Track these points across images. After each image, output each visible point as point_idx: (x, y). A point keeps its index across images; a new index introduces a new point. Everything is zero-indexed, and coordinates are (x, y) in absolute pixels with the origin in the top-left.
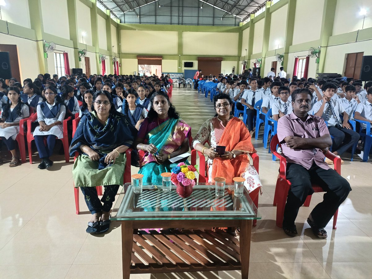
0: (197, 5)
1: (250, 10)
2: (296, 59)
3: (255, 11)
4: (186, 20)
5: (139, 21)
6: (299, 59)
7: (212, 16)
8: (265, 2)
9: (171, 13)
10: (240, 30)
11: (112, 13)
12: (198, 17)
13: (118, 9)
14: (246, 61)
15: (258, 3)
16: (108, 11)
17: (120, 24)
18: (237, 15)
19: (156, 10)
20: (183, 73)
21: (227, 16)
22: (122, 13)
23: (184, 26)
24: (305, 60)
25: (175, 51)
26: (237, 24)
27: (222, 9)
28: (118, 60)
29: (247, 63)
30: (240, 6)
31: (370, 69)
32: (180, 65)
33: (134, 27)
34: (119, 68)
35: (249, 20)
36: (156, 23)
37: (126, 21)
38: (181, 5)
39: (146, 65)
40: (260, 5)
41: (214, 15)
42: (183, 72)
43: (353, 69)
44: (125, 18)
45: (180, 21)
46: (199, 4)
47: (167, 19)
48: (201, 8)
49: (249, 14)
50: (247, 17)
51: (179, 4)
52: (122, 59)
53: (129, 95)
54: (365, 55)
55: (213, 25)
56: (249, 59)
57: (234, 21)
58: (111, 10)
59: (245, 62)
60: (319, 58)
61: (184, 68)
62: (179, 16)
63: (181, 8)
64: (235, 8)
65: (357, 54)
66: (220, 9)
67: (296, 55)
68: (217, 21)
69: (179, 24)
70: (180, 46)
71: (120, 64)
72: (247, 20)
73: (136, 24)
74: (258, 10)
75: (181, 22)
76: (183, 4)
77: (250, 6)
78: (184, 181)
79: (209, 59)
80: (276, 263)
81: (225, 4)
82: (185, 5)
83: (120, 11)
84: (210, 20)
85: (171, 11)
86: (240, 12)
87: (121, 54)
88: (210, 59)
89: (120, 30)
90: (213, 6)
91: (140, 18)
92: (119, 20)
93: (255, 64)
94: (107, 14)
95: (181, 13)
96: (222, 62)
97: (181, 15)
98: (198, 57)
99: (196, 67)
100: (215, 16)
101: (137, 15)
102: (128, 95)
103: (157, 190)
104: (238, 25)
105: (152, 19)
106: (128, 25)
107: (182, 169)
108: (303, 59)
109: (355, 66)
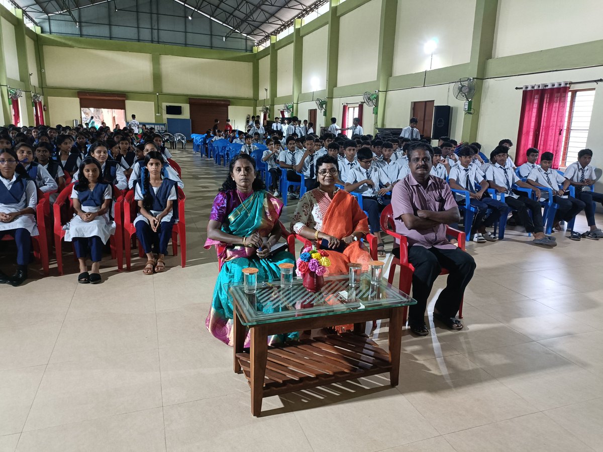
0: (182, 14)
1: (270, 29)
2: (345, 107)
3: (277, 31)
4: (164, 36)
5: (78, 32)
6: (349, 108)
7: (209, 33)
8: (292, 19)
9: (138, 24)
10: (255, 59)
11: (27, 16)
12: (186, 32)
13: (37, 7)
14: (268, 107)
15: (281, 20)
16: (20, 11)
17: (43, 35)
18: (248, 34)
19: (110, 16)
20: (164, 125)
21: (233, 35)
22: (44, 16)
23: (161, 45)
24: (357, 109)
25: (150, 87)
26: (249, 48)
27: (224, 23)
28: (41, 99)
29: (270, 110)
30: (255, 21)
31: (443, 123)
32: (158, 109)
33: (70, 43)
34: (44, 112)
35: (267, 44)
36: (111, 38)
37: (53, 30)
38: (154, 11)
39: (92, 109)
40: (284, 23)
41: (211, 32)
42: (165, 121)
43: (422, 122)
44: (52, 24)
45: (153, 36)
46: (185, 13)
47: (131, 32)
48: (190, 18)
49: (267, 34)
50: (264, 39)
51: (151, 9)
52: (49, 98)
53: (151, 161)
54: (436, 104)
55: (211, 47)
56: (273, 105)
57: (244, 43)
58: (24, 9)
59: (267, 109)
60: (377, 106)
61: (166, 116)
62: (152, 29)
63: (155, 16)
64: (246, 23)
65: (426, 102)
66: (222, 23)
67: (344, 101)
68: (216, 42)
69: (152, 41)
70: (157, 78)
71: (44, 106)
72: (265, 43)
73: (73, 37)
74: (282, 30)
75: (156, 39)
76: (157, 9)
77: (270, 23)
78: (319, 270)
79: (208, 102)
80: (418, 362)
81: (229, 17)
82: (161, 12)
83: (41, 12)
84: (205, 40)
85: (138, 20)
86: (253, 31)
87: (45, 89)
88: (210, 102)
89: (43, 45)
90: (209, 17)
91: (80, 26)
92: (40, 28)
93: (282, 113)
94: (17, 17)
95: (155, 23)
96: (230, 107)
97: (156, 27)
98: (189, 98)
99: (186, 114)
100: (213, 34)
101: (76, 22)
102: (149, 160)
103: (272, 288)
104: (251, 51)
105: (104, 31)
106: (59, 38)
107: (313, 255)
108: (354, 107)
109: (424, 119)
